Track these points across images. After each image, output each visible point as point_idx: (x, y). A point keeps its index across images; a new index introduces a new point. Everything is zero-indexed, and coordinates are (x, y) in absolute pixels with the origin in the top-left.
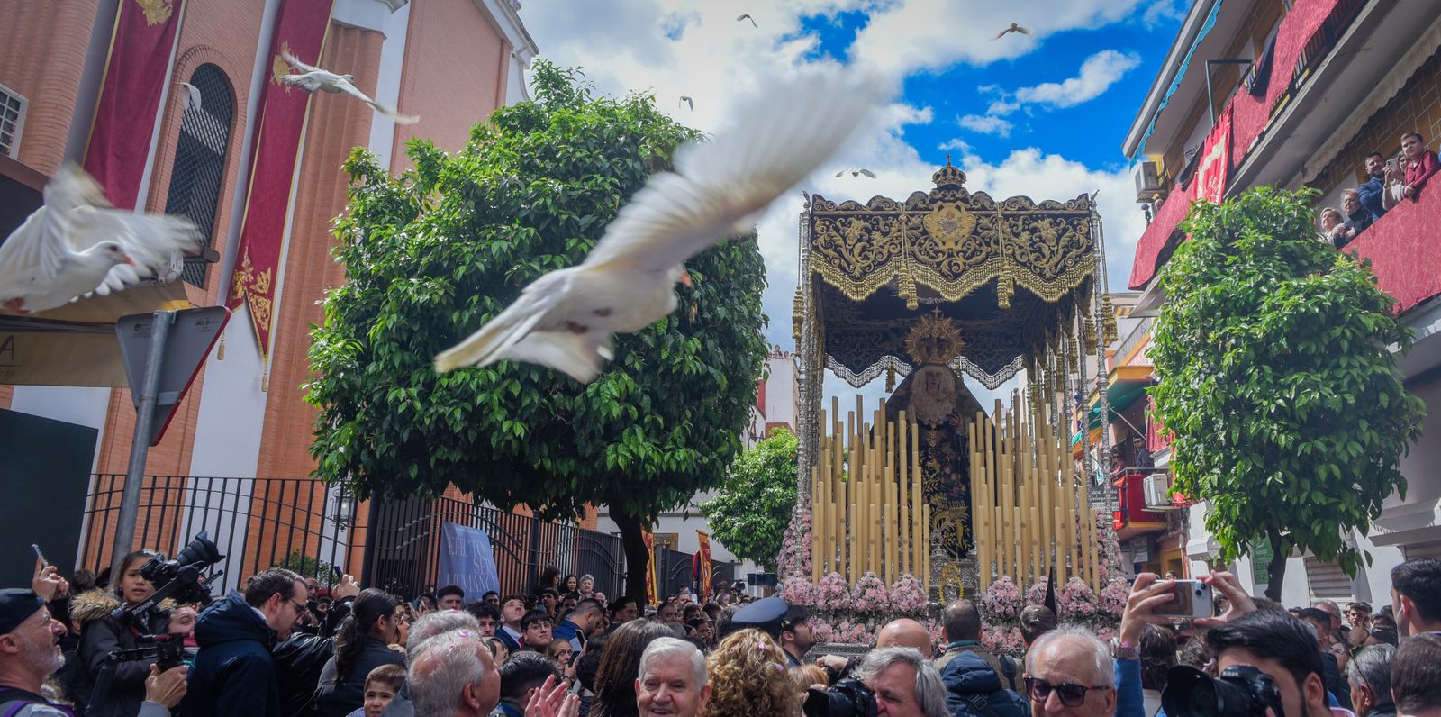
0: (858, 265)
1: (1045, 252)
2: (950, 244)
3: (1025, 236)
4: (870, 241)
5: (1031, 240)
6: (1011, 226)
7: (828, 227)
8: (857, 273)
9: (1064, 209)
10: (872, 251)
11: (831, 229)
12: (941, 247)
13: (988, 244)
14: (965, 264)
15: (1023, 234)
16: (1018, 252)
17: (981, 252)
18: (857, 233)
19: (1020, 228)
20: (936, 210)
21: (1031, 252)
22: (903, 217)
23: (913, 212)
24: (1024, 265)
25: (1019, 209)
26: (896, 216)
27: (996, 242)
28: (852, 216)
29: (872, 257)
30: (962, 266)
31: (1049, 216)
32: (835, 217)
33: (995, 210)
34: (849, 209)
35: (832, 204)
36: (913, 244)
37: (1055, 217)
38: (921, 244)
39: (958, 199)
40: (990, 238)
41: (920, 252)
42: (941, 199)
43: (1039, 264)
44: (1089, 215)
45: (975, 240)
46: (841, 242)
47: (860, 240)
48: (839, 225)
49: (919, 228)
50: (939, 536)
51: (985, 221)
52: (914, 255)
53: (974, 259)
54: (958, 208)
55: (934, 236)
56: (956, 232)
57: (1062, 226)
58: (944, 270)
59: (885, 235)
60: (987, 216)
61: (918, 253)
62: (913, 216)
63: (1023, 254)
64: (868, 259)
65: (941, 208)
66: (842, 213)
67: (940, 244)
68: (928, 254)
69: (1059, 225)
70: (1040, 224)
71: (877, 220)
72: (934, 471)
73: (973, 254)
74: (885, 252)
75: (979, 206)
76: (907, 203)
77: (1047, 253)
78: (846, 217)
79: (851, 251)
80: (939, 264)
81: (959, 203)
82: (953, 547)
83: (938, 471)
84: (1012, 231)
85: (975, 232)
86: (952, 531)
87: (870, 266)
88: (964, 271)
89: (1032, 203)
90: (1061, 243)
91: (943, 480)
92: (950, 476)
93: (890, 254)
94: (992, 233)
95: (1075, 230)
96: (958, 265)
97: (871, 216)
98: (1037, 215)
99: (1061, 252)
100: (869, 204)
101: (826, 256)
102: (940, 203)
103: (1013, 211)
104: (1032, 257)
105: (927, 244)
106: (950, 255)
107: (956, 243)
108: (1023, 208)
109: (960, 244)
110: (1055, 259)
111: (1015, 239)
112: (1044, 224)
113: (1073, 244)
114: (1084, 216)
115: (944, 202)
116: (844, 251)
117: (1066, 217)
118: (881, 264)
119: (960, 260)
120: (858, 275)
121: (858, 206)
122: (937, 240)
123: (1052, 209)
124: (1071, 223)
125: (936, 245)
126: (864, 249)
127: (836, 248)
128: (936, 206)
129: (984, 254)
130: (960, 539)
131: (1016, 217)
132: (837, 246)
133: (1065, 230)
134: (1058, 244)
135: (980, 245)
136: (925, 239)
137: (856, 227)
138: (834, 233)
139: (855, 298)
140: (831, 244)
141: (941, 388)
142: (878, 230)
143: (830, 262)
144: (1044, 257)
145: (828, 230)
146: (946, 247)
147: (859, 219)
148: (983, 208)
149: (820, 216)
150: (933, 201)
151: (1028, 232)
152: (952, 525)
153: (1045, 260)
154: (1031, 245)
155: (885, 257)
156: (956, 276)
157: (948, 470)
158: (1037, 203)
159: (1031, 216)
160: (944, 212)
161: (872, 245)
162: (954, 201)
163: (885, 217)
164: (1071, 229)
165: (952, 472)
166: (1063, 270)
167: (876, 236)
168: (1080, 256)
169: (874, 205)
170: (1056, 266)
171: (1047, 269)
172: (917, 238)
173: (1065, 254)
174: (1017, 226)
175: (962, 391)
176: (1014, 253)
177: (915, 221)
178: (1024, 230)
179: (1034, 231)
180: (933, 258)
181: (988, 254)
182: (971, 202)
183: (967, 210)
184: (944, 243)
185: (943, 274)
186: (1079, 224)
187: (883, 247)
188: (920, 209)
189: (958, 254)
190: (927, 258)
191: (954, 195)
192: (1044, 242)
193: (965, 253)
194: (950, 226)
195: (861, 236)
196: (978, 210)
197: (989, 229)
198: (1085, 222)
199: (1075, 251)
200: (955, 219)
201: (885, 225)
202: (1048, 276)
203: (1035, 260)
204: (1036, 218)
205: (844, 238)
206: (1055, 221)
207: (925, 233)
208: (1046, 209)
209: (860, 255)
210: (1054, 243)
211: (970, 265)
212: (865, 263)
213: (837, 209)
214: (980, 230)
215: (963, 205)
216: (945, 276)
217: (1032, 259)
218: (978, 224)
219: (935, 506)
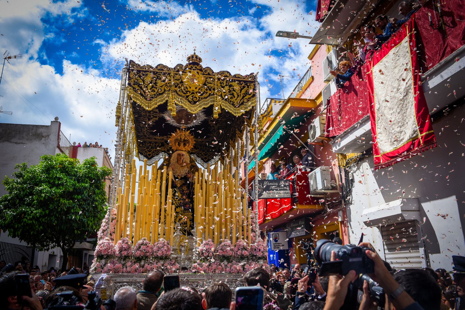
0: (149, 94)
2: (193, 88)
3: (227, 88)
4: (156, 83)
5: (229, 90)
6: (220, 83)
8: (149, 97)
9: (244, 78)
10: (157, 88)
11: (137, 76)
12: (189, 89)
13: (210, 90)
17: (207, 93)
18: (150, 80)
19: (225, 84)
20: (187, 73)
21: (229, 95)
22: (172, 74)
24: (225, 100)
25: (224, 76)
26: (169, 74)
27: (214, 89)
28: (148, 71)
29: (156, 91)
30: (198, 98)
31: (237, 80)
32: (140, 71)
33: (214, 75)
34: (147, 68)
35: (139, 65)
36: (176, 87)
37: (240, 81)
38: (179, 87)
39: (198, 69)
40: (211, 88)
41: (179, 91)
42: (190, 68)
43: (232, 100)
44: (255, 82)
45: (205, 88)
46: (142, 83)
47: (151, 83)
48: (142, 75)
49: (179, 80)
50: (179, 226)
51: (209, 80)
52: (176, 92)
53: (204, 96)
54: (197, 73)
55: (186, 84)
57: (243, 85)
58: (190, 99)
59: (163, 81)
60: (210, 78)
62: (176, 74)
63: (225, 95)
64: (154, 91)
65: (190, 72)
66: (144, 70)
69: (241, 84)
70: (233, 84)
71: (160, 75)
72: (178, 198)
73: (203, 94)
74: (163, 89)
75: (207, 73)
76: (174, 68)
77: (236, 96)
78: (145, 72)
79: (147, 87)
80: (187, 97)
81: (198, 71)
83: (180, 197)
84: (221, 85)
85: (205, 84)
86: (185, 224)
87: (155, 95)
88: (199, 100)
89: (230, 74)
91: (182, 201)
92: (185, 200)
93: (165, 90)
94: (212, 85)
95: (248, 87)
96: (196, 97)
97: (157, 72)
98: (232, 80)
99: (242, 96)
100: (157, 67)
101: (134, 88)
102: (189, 70)
103: (222, 77)
105: (183, 87)
106: (193, 93)
107: (196, 88)
108: (226, 76)
109: (198, 89)
110: (239, 99)
111: (222, 89)
112: (235, 84)
113: (247, 93)
114: (252, 82)
115: (191, 70)
116: (143, 86)
117: (245, 82)
118: (160, 94)
121: (151, 68)
122: (187, 86)
123: (239, 78)
124: (246, 84)
125: (187, 88)
126: (153, 87)
127: (139, 85)
128: (187, 71)
129: (208, 94)
130: (188, 227)
131: (223, 80)
132: (139, 84)
133: (244, 87)
134: (241, 92)
135: (207, 90)
136: (182, 85)
137: (150, 77)
138: (139, 79)
139: (147, 109)
140: (137, 83)
141: (184, 161)
143: (136, 91)
144: (234, 97)
146: (191, 89)
147: (151, 73)
148: (209, 74)
149: (132, 70)
150: (186, 69)
151: (228, 86)
152: (185, 221)
153: (235, 99)
154: (229, 92)
155: (162, 91)
156: (195, 103)
157: (184, 197)
158: (233, 74)
159: (229, 80)
160: (191, 74)
161: (157, 85)
162: (196, 70)
163: (164, 74)
164: (246, 87)
165: (186, 198)
166: (242, 104)
167: (159, 81)
168: (250, 98)
169: (159, 68)
170: (240, 102)
171: (236, 103)
172: (178, 85)
174: (223, 83)
176: (221, 95)
177: (178, 77)
178: (226, 85)
179: (230, 86)
180: (185, 94)
181: (210, 94)
182: (204, 71)
183: (201, 74)
184: (190, 88)
186: (250, 85)
187: (162, 87)
188: (180, 72)
189: (196, 93)
190: (182, 93)
191: (196, 67)
192: (235, 91)
193: (200, 93)
195: (152, 81)
196: (206, 75)
197: (211, 83)
198: (252, 84)
199: (248, 96)
200: (196, 78)
202: (236, 105)
203: (231, 98)
205: (144, 81)
206: (240, 83)
207: (182, 82)
208: (236, 77)
209: (151, 89)
210: (239, 92)
211: (202, 99)
212: (153, 93)
213: (141, 68)
214: (207, 84)
215: (200, 72)
216: (190, 102)
217: (229, 98)
218: (206, 81)
219: (178, 213)
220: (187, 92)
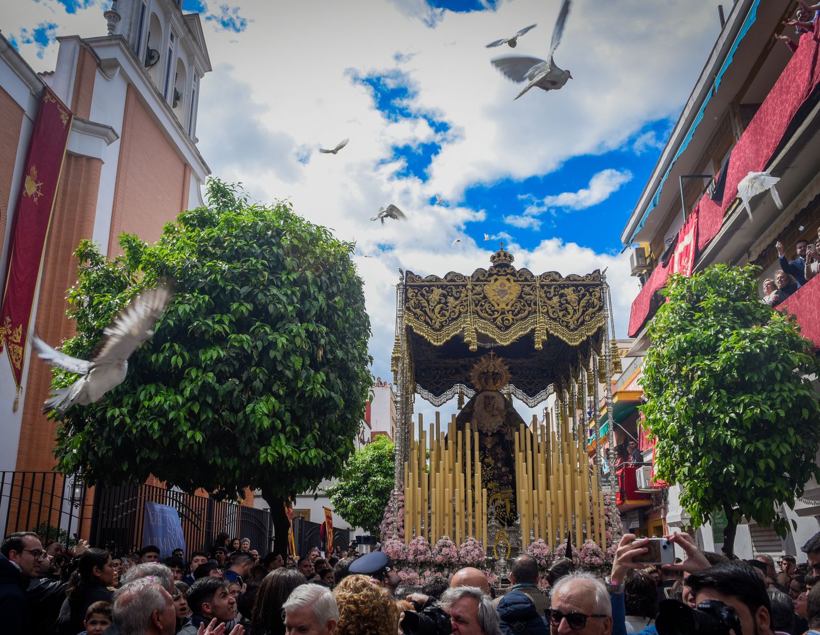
0: (438, 320)
1: (570, 311)
2: (503, 306)
3: (556, 299)
4: (446, 303)
5: (560, 302)
6: (546, 292)
7: (417, 294)
8: (437, 326)
9: (583, 280)
10: (448, 311)
11: (419, 295)
12: (497, 307)
13: (529, 305)
14: (513, 319)
15: (554, 298)
16: (551, 311)
17: (525, 310)
18: (437, 298)
19: (552, 294)
20: (493, 281)
21: (560, 311)
22: (469, 287)
23: (476, 283)
24: (555, 320)
25: (551, 281)
26: (464, 286)
27: (535, 304)
28: (434, 286)
29: (447, 314)
30: (511, 321)
31: (573, 285)
32: (422, 287)
33: (535, 281)
34: (431, 281)
35: (420, 277)
36: (476, 305)
37: (576, 286)
38: (482, 306)
39: (508, 274)
40: (531, 301)
41: (482, 311)
42: (496, 274)
43: (565, 319)
44: (601, 284)
45: (521, 302)
46: (426, 304)
47: (439, 303)
48: (424, 292)
49: (480, 294)
50: (493, 510)
51: (527, 289)
52: (478, 313)
53: (520, 316)
54: (508, 280)
55: (491, 299)
56: (507, 296)
57: (582, 292)
58: (499, 323)
59: (456, 299)
60: (528, 286)
61: (480, 312)
62: (476, 285)
63: (554, 312)
64: (445, 316)
65: (496, 280)
66: (427, 283)
67: (496, 305)
68: (487, 312)
69: (579, 291)
70: (566, 291)
71: (451, 289)
72: (490, 465)
73: (519, 313)
74: (457, 311)
75: (523, 278)
76: (472, 276)
77: (571, 311)
78: (429, 287)
79: (433, 310)
80: (495, 319)
81: (509, 276)
82: (503, 519)
83: (493, 465)
84: (546, 296)
85: (520, 297)
86: (502, 508)
87: (446, 321)
88: (513, 324)
89: (560, 276)
90: (581, 304)
91: (496, 472)
92: (501, 469)
93: (460, 313)
94: (533, 297)
95: (591, 295)
96: (508, 320)
97: (447, 286)
98: (564, 285)
99: (581, 310)
100: (446, 277)
101: (415, 314)
102: (495, 276)
103: (547, 282)
104: (561, 314)
105: (487, 305)
106: (503, 313)
107: (507, 305)
108: (554, 280)
109: (509, 306)
110: (577, 316)
111: (549, 302)
112: (569, 291)
113: (590, 305)
114: (597, 285)
115: (499, 275)
116: (427, 310)
117: (585, 286)
118: (454, 320)
119: (510, 317)
120: (438, 327)
121: (437, 279)
122: (493, 303)
123: (575, 280)
124: (588, 290)
125: (493, 306)
126: (442, 309)
128: (492, 279)
129: (526, 312)
130: (508, 513)
131: (549, 286)
132: (423, 307)
133: (584, 295)
134: (579, 305)
135: (524, 306)
136: (485, 302)
137: (437, 293)
138: (421, 298)
139: (435, 344)
140: (419, 305)
141: (495, 407)
142: (452, 295)
143: (418, 319)
144: (569, 314)
145: (416, 296)
146: (500, 307)
147: (438, 288)
148: (526, 280)
149: (411, 286)
150: (491, 275)
151: (557, 297)
152: (502, 503)
153: (569, 316)
154: (559, 306)
155: (457, 314)
156: (507, 328)
157: (499, 465)
158: (564, 276)
159: (559, 285)
160: (498, 283)
161: (448, 306)
162: (505, 275)
163: (457, 286)
164: (588, 295)
165: (503, 466)
166: (582, 323)
167: (451, 299)
168: (594, 313)
169: (449, 278)
170: (578, 321)
171: (572, 322)
172: (479, 301)
173: (584, 312)
174: (550, 292)
175: (510, 409)
176: (548, 311)
177: (478, 289)
178: (555, 295)
179: (562, 296)
180: (490, 315)
181: (529, 312)
182: (518, 275)
183: (514, 281)
184: (498, 305)
185: (498, 327)
186: (594, 291)
187: (455, 308)
188: (482, 281)
189: (508, 312)
190: (486, 315)
191: (505, 271)
192: (569, 303)
193: (513, 311)
194: (503, 292)
195: (440, 300)
196: (522, 281)
197: (530, 294)
198: (598, 289)
199: (591, 310)
200: (506, 288)
201: (457, 292)
202: (572, 327)
203: (563, 316)
204: (563, 287)
205: (428, 301)
206: (577, 289)
207: (485, 297)
208: (570, 280)
209: (439, 313)
210: (576, 304)
211: (517, 321)
212: (443, 319)
213: (423, 281)
214: (524, 296)
215: (512, 278)
216: (499, 328)
217: (561, 316)
218: (522, 291)
219: (491, 490)
220: (493, 312)
